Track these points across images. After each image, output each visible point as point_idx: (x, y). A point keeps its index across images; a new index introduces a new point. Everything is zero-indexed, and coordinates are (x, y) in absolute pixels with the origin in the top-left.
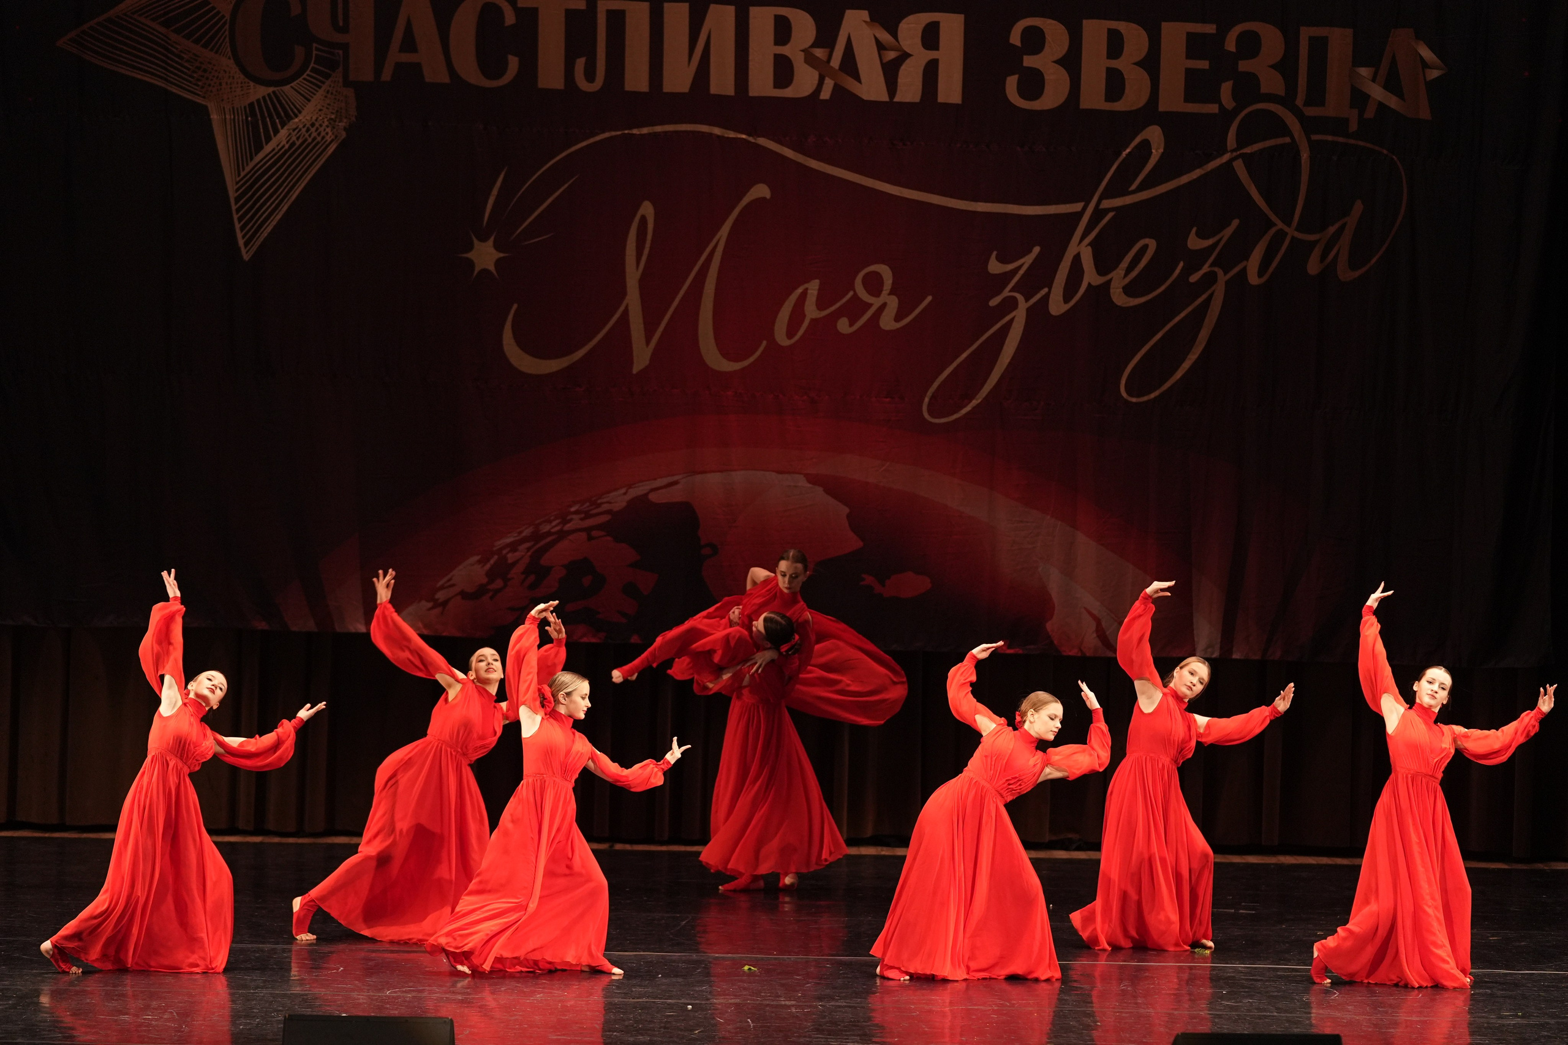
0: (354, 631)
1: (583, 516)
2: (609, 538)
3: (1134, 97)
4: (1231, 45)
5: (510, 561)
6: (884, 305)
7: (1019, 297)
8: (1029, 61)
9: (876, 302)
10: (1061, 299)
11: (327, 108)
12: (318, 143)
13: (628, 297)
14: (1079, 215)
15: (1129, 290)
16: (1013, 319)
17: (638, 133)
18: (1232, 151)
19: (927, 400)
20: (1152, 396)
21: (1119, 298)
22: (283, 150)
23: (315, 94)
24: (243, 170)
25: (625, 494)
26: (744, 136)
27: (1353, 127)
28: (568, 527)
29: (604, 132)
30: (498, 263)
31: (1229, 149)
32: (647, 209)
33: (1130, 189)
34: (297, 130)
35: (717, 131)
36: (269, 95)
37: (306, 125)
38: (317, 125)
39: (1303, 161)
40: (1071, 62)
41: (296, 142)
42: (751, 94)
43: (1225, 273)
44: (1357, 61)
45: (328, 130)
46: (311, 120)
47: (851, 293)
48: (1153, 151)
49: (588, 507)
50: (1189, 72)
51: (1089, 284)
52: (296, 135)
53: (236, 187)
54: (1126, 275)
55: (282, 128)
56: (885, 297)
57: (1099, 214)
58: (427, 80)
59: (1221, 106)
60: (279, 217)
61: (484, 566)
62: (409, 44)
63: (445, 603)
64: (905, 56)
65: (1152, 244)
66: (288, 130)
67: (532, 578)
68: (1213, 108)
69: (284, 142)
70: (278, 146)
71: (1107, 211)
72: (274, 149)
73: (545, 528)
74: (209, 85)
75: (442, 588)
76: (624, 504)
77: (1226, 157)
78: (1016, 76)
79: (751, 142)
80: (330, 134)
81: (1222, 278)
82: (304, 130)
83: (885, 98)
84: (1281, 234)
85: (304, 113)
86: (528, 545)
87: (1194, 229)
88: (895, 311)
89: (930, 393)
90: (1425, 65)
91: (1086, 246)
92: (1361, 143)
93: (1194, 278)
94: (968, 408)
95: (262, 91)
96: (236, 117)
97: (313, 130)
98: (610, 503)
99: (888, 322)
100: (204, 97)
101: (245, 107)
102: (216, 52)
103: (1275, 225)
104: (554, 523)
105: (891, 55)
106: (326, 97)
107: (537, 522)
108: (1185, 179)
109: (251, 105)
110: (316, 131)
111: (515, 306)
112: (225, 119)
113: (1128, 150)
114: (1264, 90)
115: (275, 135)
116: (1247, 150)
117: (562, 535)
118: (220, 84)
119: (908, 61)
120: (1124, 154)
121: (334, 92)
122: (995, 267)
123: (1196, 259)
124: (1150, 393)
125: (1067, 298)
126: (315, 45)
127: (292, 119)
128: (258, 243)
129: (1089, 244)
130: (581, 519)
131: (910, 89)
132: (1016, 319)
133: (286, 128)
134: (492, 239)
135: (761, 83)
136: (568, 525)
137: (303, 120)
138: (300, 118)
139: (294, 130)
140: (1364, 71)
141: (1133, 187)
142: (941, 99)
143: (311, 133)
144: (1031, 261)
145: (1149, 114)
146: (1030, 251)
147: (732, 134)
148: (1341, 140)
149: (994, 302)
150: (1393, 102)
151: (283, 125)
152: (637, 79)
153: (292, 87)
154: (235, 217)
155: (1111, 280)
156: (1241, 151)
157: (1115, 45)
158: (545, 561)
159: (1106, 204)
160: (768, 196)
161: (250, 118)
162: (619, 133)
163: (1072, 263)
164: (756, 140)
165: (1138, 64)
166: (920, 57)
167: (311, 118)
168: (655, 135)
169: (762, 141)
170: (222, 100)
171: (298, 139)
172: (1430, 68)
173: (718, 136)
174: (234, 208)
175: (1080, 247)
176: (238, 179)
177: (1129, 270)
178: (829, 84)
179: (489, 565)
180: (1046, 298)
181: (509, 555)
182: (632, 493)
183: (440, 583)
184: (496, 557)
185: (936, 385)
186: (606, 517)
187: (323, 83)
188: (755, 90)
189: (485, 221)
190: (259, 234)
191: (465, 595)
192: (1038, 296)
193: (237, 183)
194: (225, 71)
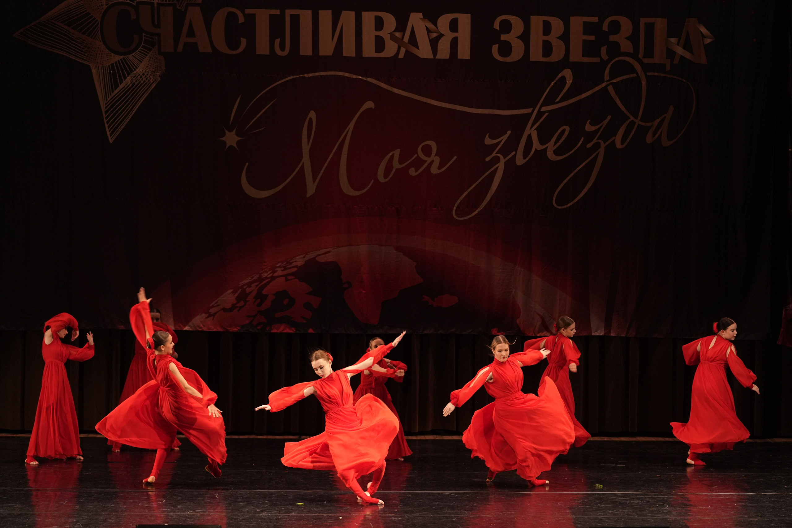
1: (283, 269)
2: (297, 280)
3: (557, 55)
4: (605, 28)
5: (247, 292)
6: (433, 161)
7: (501, 157)
8: (503, 37)
9: (429, 160)
10: (522, 157)
11: (150, 66)
12: (146, 83)
13: (303, 159)
14: (531, 114)
15: (556, 152)
16: (497, 168)
17: (308, 76)
18: (607, 81)
19: (455, 208)
20: (569, 205)
21: (551, 156)
22: (129, 87)
23: (144, 59)
24: (109, 97)
25: (304, 257)
26: (361, 77)
27: (668, 68)
28: (276, 274)
29: (290, 76)
30: (238, 142)
31: (605, 80)
32: (312, 115)
34: (135, 77)
35: (347, 75)
36: (121, 60)
37: (140, 74)
38: (146, 74)
39: (643, 86)
40: (525, 37)
41: (135, 83)
42: (363, 56)
43: (604, 144)
44: (670, 35)
45: (151, 77)
46: (142, 72)
47: (416, 155)
48: (567, 82)
49: (285, 264)
50: (584, 41)
51: (536, 149)
52: (135, 80)
53: (105, 106)
54: (554, 145)
55: (128, 76)
56: (433, 157)
57: (540, 114)
58: (200, 51)
59: (601, 58)
60: (128, 121)
61: (234, 295)
62: (191, 33)
63: (214, 315)
64: (441, 35)
65: (567, 129)
66: (131, 77)
67: (259, 300)
68: (597, 60)
69: (129, 83)
70: (126, 85)
71: (544, 112)
72: (124, 87)
73: (265, 275)
74: (91, 55)
75: (213, 307)
76: (304, 262)
77: (604, 84)
78: (497, 45)
79: (364, 80)
80: (152, 78)
81: (603, 145)
82: (139, 77)
83: (433, 58)
84: (633, 123)
85: (139, 68)
86: (256, 284)
87: (589, 121)
88: (438, 165)
89: (456, 205)
90: (704, 36)
91: (534, 130)
92: (672, 76)
93: (589, 146)
94: (476, 212)
95: (118, 58)
96: (105, 71)
98: (297, 262)
99: (434, 170)
100: (88, 61)
101: (109, 66)
102: (94, 39)
103: (630, 118)
104: (269, 273)
105: (434, 35)
106: (150, 60)
107: (260, 272)
108: (584, 96)
109: (112, 65)
110: (145, 77)
111: (247, 164)
112: (99, 72)
113: (554, 82)
114: (622, 50)
115: (124, 80)
116: (615, 81)
117: (273, 278)
118: (96, 55)
119: (442, 38)
120: (552, 83)
121: (154, 58)
122: (488, 141)
123: (590, 136)
124: (567, 204)
125: (525, 155)
126: (143, 34)
127: (133, 71)
128: (117, 134)
129: (535, 129)
130: (282, 270)
131: (444, 52)
132: (499, 167)
134: (235, 131)
135: (369, 50)
136: (276, 273)
137: (138, 72)
138: (137, 71)
140: (673, 40)
141: (557, 100)
142: (459, 57)
143: (143, 78)
144: (506, 138)
145: (565, 63)
146: (506, 133)
147: (354, 76)
148: (662, 75)
149: (488, 159)
150: (687, 55)
151: (129, 74)
152: (306, 49)
153: (132, 55)
154: (105, 121)
155: (547, 147)
156: (611, 81)
157: (547, 28)
158: (264, 292)
159: (544, 109)
160: (373, 107)
161: (111, 72)
162: (298, 76)
163: (527, 138)
164: (366, 79)
165: (559, 38)
166: (449, 36)
167: (143, 71)
168: (316, 77)
169: (369, 79)
170: (98, 62)
171: (136, 81)
172: (705, 38)
173: (348, 77)
174: (104, 116)
175: (531, 131)
176: (106, 102)
177: (556, 142)
178: (403, 50)
179: (236, 295)
180: (514, 156)
181: (247, 289)
182: (308, 257)
183: (212, 304)
184: (240, 290)
185: (459, 201)
186: (295, 269)
187: (148, 53)
188: (366, 54)
189: (231, 122)
190: (117, 130)
191: (225, 310)
192: (510, 156)
193: (106, 104)
194: (98, 48)
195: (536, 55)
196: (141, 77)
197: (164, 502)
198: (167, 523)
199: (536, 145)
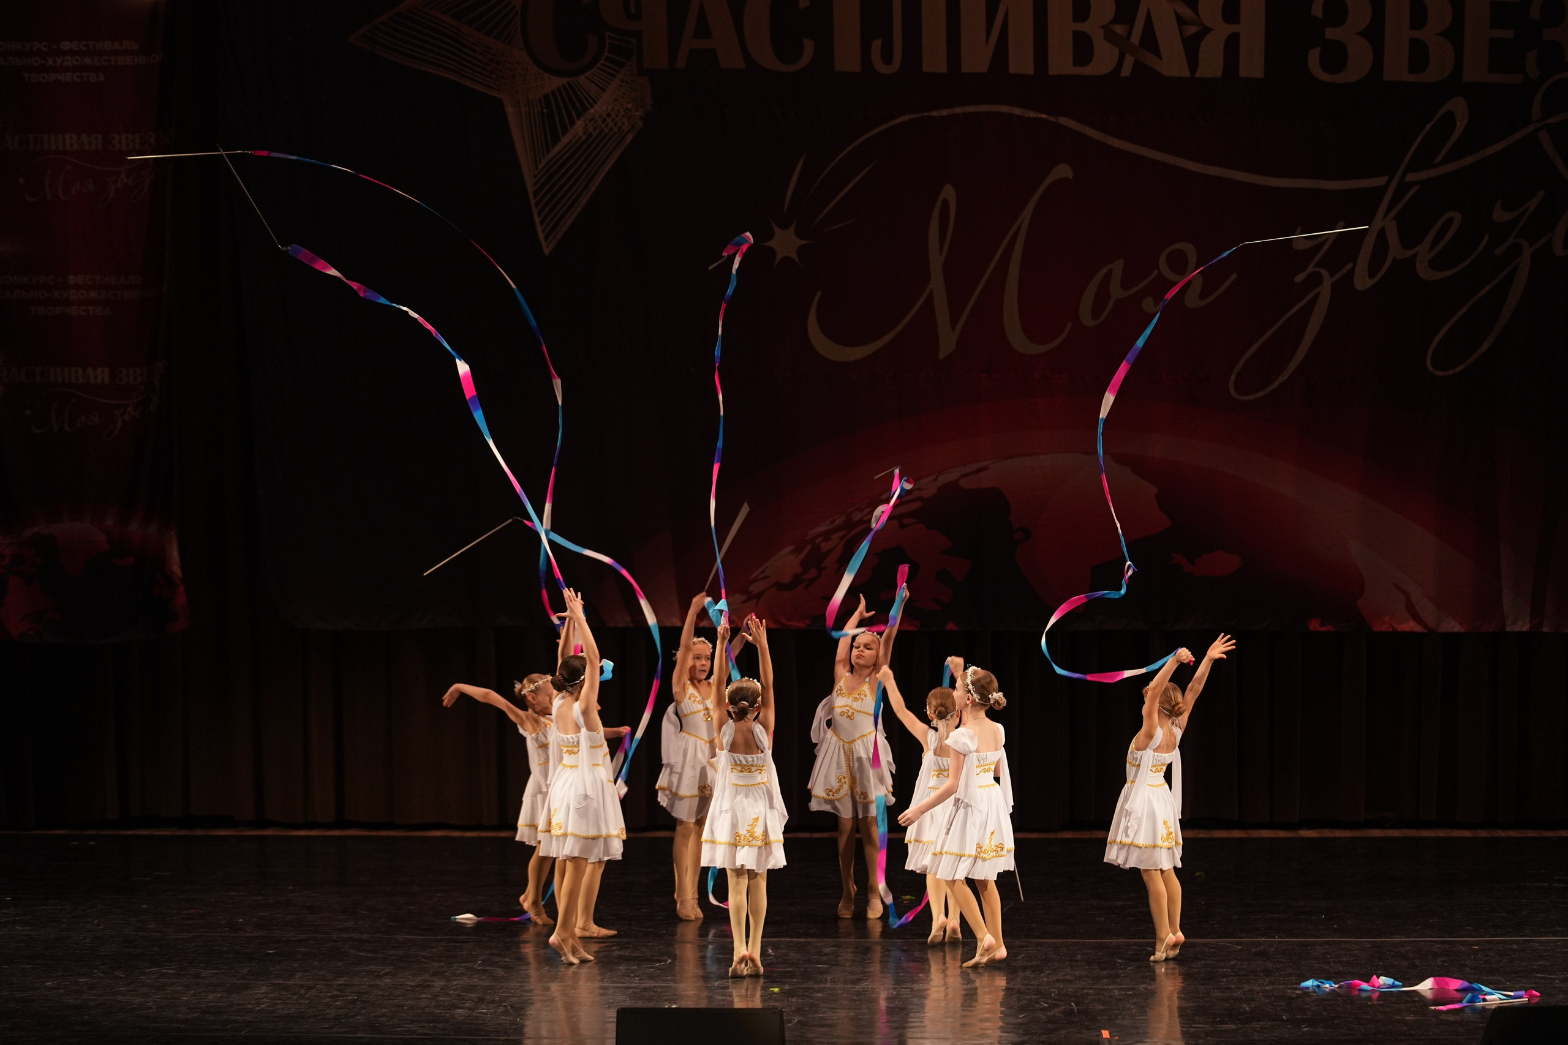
0: (669, 625)
2: (922, 527)
3: (1439, 68)
4: (1535, 13)
5: (823, 550)
7: (1325, 273)
8: (1330, 33)
10: (1367, 274)
11: (623, 98)
12: (615, 133)
13: (932, 281)
14: (1382, 190)
15: (1434, 264)
16: (1317, 296)
17: (938, 115)
18: (1537, 121)
19: (1233, 377)
20: (1458, 369)
21: (1424, 271)
22: (580, 141)
23: (609, 83)
24: (540, 163)
25: (935, 480)
26: (1044, 116)
29: (901, 115)
30: (801, 250)
31: (1533, 119)
32: (949, 192)
33: (1435, 162)
34: (593, 122)
35: (1017, 111)
36: (564, 86)
37: (602, 115)
38: (613, 115)
40: (1374, 33)
41: (593, 132)
42: (1050, 73)
43: (1530, 247)
45: (625, 120)
46: (607, 111)
47: (1156, 272)
48: (1458, 123)
50: (1493, 41)
51: (1394, 258)
52: (592, 126)
53: (534, 181)
54: (1431, 249)
55: (578, 119)
57: (1403, 188)
58: (723, 66)
59: (1526, 75)
60: (579, 209)
61: (797, 556)
62: (702, 31)
63: (758, 596)
64: (1205, 30)
65: (1457, 216)
66: (585, 120)
68: (1517, 79)
69: (581, 133)
71: (1412, 184)
72: (570, 141)
73: (859, 518)
74: (503, 77)
75: (756, 580)
77: (1530, 129)
78: (1318, 50)
79: (1054, 123)
80: (627, 123)
81: (1528, 250)
82: (600, 121)
83: (1186, 73)
85: (599, 103)
86: (840, 534)
87: (1500, 202)
88: (1199, 290)
89: (1236, 371)
91: (1391, 220)
93: (1499, 251)
94: (1275, 385)
95: (555, 83)
96: (532, 109)
97: (609, 120)
99: (1192, 301)
100: (497, 90)
101: (540, 100)
102: (508, 44)
104: (866, 512)
105: (1192, 30)
106: (621, 86)
107: (849, 510)
108: (1490, 150)
109: (546, 97)
110: (612, 121)
111: (819, 294)
112: (520, 111)
113: (1431, 124)
115: (571, 127)
116: (1552, 120)
118: (514, 77)
119: (1208, 36)
120: (1428, 127)
121: (629, 81)
123: (1501, 231)
124: (1455, 367)
125: (1372, 273)
126: (607, 33)
127: (588, 109)
128: (558, 237)
129: (1394, 218)
131: (1211, 64)
132: (1321, 295)
133: (582, 119)
134: (793, 227)
135: (1060, 61)
137: (599, 110)
138: (596, 109)
139: (590, 121)
141: (1438, 159)
142: (1243, 73)
143: (608, 123)
145: (1454, 85)
147: (1032, 114)
149: (1299, 278)
151: (579, 116)
152: (934, 60)
153: (586, 77)
154: (535, 211)
155: (1414, 256)
156: (1546, 122)
157: (1418, 15)
159: (1410, 177)
160: (1071, 176)
161: (545, 111)
162: (918, 115)
163: (1377, 237)
164: (1057, 119)
165: (1442, 34)
166: (1222, 31)
167: (607, 108)
168: (955, 117)
169: (1060, 120)
170: (516, 92)
171: (595, 129)
173: (1019, 117)
174: (533, 201)
175: (1386, 222)
176: (535, 172)
177: (1434, 244)
178: (1129, 61)
179: (802, 555)
180: (1351, 273)
181: (823, 545)
182: (943, 480)
183: (754, 576)
184: (809, 546)
185: (1242, 362)
186: (918, 505)
187: (617, 72)
188: (1054, 70)
189: (786, 206)
190: (558, 228)
191: (780, 586)
192: (1343, 271)
193: (535, 176)
194: (518, 62)
195: (1396, 69)
196: (604, 121)
197: (668, 963)
198: (675, 1003)
199: (1395, 251)
